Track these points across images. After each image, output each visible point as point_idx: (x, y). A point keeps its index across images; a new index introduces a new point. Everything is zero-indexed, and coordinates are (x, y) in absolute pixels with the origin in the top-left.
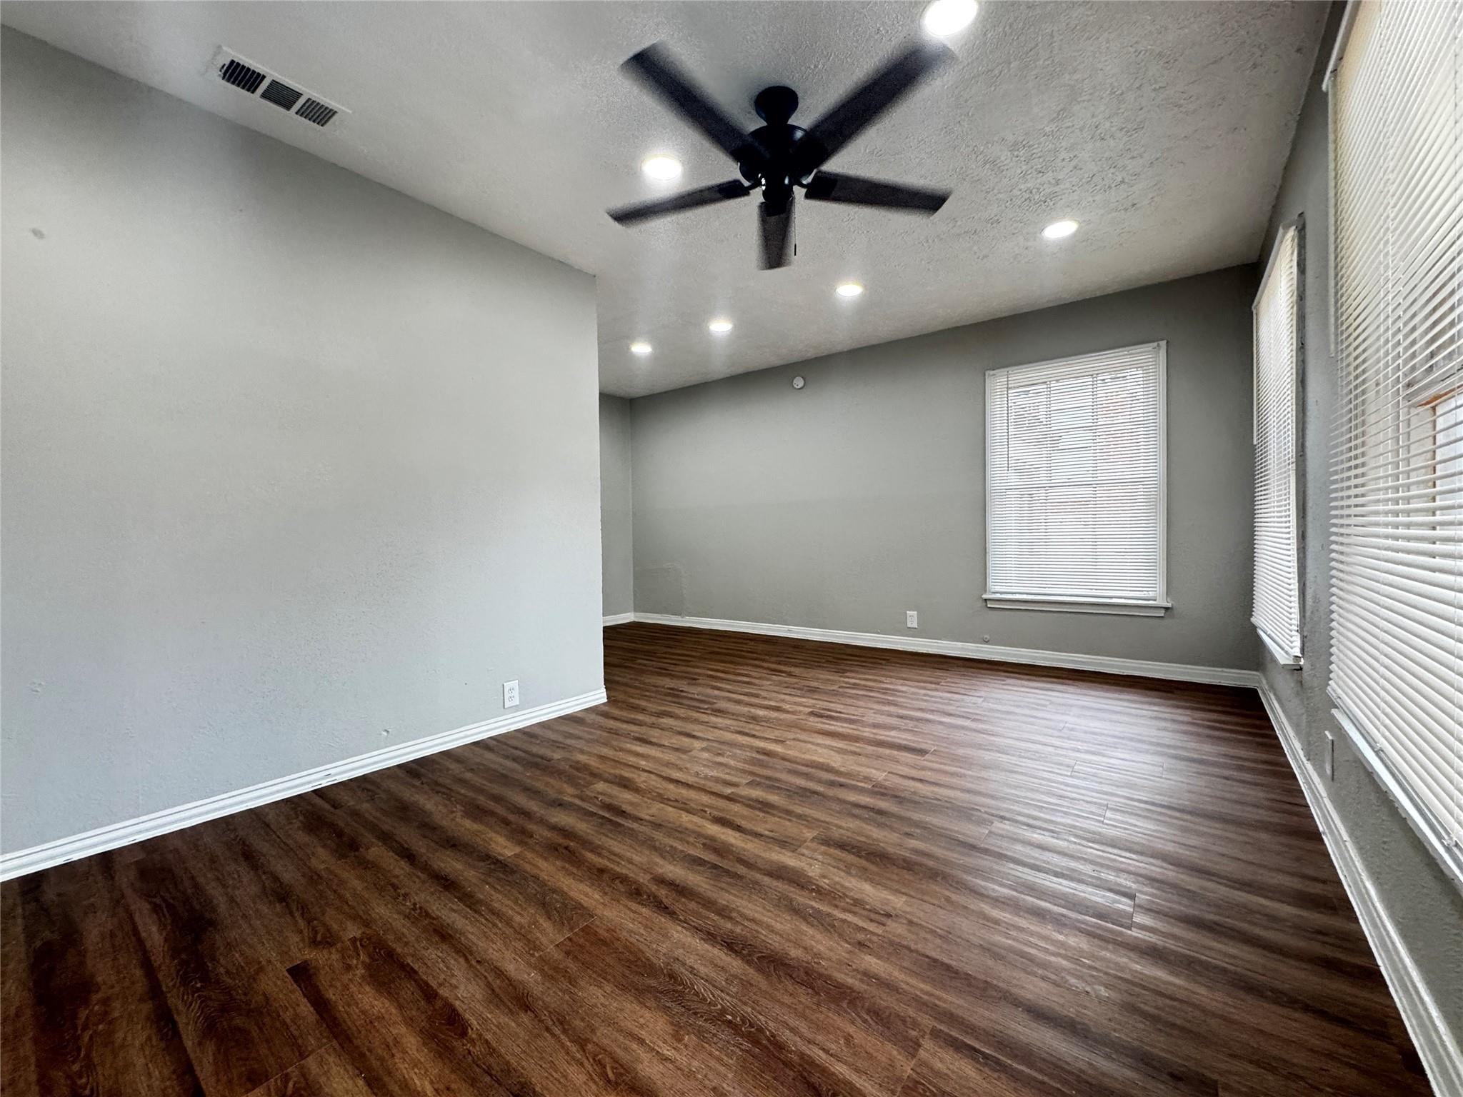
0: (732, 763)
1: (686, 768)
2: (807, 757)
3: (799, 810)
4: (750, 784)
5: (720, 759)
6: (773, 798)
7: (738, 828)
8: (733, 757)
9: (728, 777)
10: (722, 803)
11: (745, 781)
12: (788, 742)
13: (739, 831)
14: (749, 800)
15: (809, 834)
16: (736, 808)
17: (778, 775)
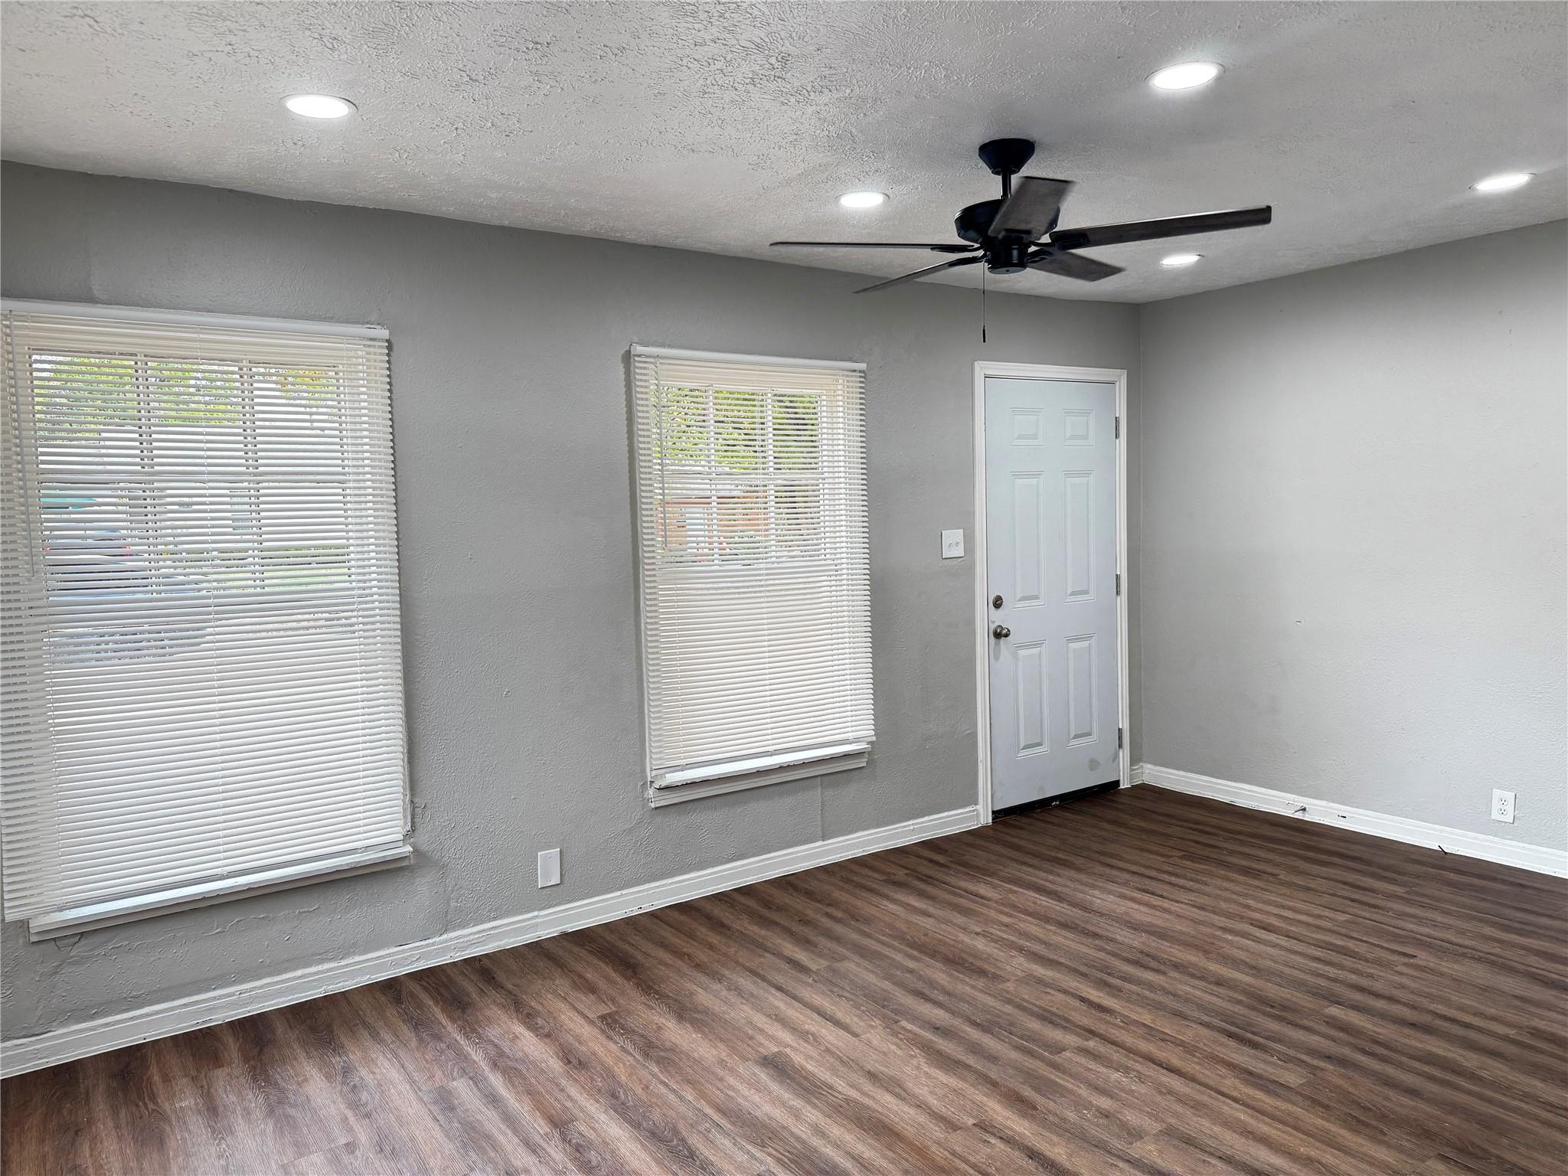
0: (1084, 1092)
1: (1160, 1093)
2: (953, 1081)
3: (1009, 1009)
4: (1060, 1049)
5: (1105, 1103)
6: (1035, 1025)
7: (1083, 1000)
8: (1080, 1104)
9: (1092, 1065)
10: (1101, 1028)
11: (1067, 1054)
12: (971, 1121)
13: (1083, 998)
14: (1066, 1027)
15: (1010, 986)
16: (1086, 1021)
17: (1014, 1055)
